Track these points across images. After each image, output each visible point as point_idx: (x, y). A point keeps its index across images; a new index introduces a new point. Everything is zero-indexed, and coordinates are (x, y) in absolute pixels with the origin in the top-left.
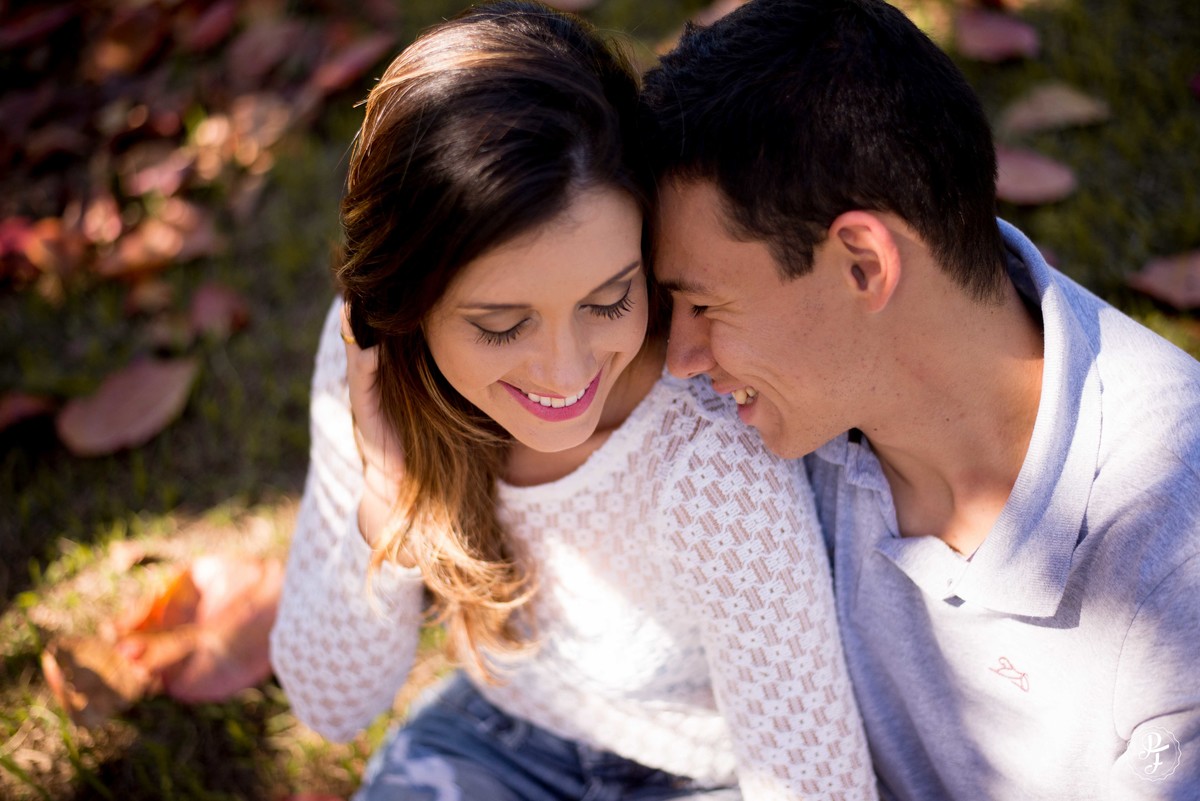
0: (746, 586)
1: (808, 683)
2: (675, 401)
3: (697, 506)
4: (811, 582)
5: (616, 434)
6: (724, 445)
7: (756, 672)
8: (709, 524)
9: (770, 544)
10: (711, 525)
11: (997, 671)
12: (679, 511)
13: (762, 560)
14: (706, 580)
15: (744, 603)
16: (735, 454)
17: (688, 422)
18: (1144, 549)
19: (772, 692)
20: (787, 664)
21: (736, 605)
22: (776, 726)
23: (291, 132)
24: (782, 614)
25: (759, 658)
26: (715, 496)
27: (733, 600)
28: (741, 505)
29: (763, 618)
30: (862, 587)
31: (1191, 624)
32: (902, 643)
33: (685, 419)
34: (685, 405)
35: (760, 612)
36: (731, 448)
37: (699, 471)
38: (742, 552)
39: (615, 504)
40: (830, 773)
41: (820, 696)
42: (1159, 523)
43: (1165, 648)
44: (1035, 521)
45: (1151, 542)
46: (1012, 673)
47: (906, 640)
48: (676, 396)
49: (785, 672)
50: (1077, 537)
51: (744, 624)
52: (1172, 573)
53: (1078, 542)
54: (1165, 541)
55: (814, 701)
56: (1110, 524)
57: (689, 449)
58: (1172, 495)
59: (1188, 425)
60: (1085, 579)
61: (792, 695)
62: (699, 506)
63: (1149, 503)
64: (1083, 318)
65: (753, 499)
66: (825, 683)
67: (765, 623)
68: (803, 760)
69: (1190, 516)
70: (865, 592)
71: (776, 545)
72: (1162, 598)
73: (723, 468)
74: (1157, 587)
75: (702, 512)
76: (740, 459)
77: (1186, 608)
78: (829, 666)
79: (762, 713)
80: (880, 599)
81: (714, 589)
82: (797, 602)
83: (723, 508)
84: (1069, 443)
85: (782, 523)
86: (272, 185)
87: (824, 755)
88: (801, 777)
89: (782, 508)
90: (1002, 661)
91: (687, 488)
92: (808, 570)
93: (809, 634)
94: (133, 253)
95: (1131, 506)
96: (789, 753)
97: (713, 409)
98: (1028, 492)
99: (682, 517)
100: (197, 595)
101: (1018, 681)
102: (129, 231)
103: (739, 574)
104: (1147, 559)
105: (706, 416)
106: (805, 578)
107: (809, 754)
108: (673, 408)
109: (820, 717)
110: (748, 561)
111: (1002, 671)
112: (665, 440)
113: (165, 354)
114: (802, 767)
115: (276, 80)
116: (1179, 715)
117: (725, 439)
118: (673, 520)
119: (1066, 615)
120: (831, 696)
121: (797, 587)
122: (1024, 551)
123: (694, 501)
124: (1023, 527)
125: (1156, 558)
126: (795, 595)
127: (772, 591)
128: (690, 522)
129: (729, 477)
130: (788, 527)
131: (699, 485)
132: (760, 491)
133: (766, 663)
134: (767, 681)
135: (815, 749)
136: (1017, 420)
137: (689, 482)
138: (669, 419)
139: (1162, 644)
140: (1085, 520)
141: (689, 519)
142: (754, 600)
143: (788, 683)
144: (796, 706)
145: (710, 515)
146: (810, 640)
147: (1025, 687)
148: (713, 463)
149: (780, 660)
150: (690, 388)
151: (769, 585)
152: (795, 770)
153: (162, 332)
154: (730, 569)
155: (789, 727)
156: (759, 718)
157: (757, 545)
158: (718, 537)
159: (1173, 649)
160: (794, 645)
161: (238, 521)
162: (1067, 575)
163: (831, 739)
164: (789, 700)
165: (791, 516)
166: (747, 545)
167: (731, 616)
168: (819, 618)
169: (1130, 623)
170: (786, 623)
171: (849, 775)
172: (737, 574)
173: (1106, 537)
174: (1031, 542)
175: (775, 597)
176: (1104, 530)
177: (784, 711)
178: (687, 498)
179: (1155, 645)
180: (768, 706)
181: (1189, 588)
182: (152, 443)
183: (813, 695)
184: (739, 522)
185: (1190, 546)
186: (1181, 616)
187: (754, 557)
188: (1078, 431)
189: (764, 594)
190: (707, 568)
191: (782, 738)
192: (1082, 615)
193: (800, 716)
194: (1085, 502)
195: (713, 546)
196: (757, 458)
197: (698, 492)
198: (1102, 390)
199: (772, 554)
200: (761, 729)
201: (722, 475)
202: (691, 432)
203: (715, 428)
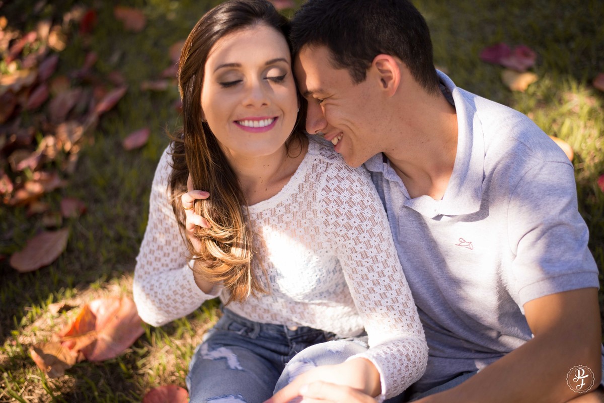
0: (356, 224)
1: (385, 264)
2: (315, 160)
3: (333, 196)
4: (382, 222)
5: (293, 177)
6: (339, 171)
7: (363, 262)
8: (338, 202)
9: (364, 206)
10: (339, 202)
11: (459, 245)
12: (326, 200)
13: (361, 213)
14: (339, 225)
15: (356, 232)
16: (344, 173)
17: (323, 166)
18: (509, 174)
19: (370, 270)
20: (376, 256)
21: (352, 234)
22: (374, 284)
23: (86, 134)
24: (372, 235)
25: (364, 255)
26: (339, 190)
27: (351, 231)
28: (350, 192)
29: (364, 237)
30: (400, 224)
31: (531, 196)
32: (421, 243)
33: (321, 165)
34: (320, 160)
35: (363, 235)
36: (342, 171)
37: (331, 182)
38: (353, 211)
39: (294, 208)
40: (398, 302)
41: (390, 269)
42: (513, 163)
43: (523, 208)
44: (465, 177)
45: (511, 170)
46: (465, 244)
47: (423, 242)
48: (316, 158)
49: (375, 260)
50: (482, 179)
51: (357, 241)
52: (521, 179)
53: (483, 180)
54: (516, 169)
55: (388, 272)
56: (494, 169)
57: (325, 174)
58: (515, 152)
59: (516, 128)
60: (488, 195)
61: (379, 270)
62: (334, 195)
63: (507, 157)
64: (468, 100)
65: (354, 189)
66: (392, 264)
67: (365, 239)
68: (386, 297)
69: (524, 158)
70: (402, 226)
71: (366, 207)
72: (519, 190)
73: (340, 179)
74: (517, 186)
75: (335, 198)
76: (346, 175)
77: (528, 190)
78: (393, 258)
79: (368, 279)
80: (408, 226)
81: (343, 229)
82: (377, 230)
83: (343, 194)
84: (472, 145)
85: (367, 198)
86: (82, 156)
87: (395, 294)
88: (386, 304)
89: (367, 192)
90: (461, 240)
91: (327, 189)
92: (380, 217)
93: (383, 243)
94: (22, 195)
95: (501, 160)
96: (380, 295)
97: (332, 159)
98: (460, 165)
99: (327, 201)
100: (94, 317)
101: (468, 246)
102: (18, 187)
103: (353, 220)
104: (511, 177)
105: (330, 162)
106: (380, 220)
107: (388, 294)
108: (315, 162)
109: (391, 278)
110: (356, 214)
111: (461, 244)
112: (314, 175)
113: (52, 229)
114: (386, 300)
115: (73, 115)
116: (533, 231)
117: (339, 169)
118: (324, 204)
119: (482, 214)
120: (395, 270)
121: (377, 224)
122: (463, 189)
123: (331, 194)
124: (461, 179)
125: (514, 176)
126: (376, 227)
127: (367, 225)
128: (331, 202)
129: (343, 182)
130: (370, 200)
131: (332, 187)
132: (356, 186)
133: (367, 257)
134: (368, 265)
135: (391, 292)
136: (451, 141)
137: (328, 187)
138: (314, 167)
139: (522, 206)
140: (484, 172)
141: (330, 201)
142: (360, 230)
143: (377, 265)
144: (381, 274)
145: (338, 198)
146: (384, 246)
147: (472, 248)
148: (336, 178)
149: (373, 255)
150: (321, 154)
151: (365, 223)
152: (383, 302)
153: (47, 221)
154: (349, 219)
155: (379, 284)
156: (367, 282)
157: (358, 207)
158: (343, 206)
159: (526, 207)
160: (378, 248)
161: (103, 288)
162: (481, 194)
163: (397, 288)
164: (378, 272)
165: (371, 195)
166: (355, 208)
167: (351, 239)
168: (387, 237)
169: (509, 202)
170: (374, 239)
171: (406, 303)
172: (352, 220)
173: (493, 175)
174: (465, 185)
175: (368, 228)
176: (492, 173)
177: (376, 277)
178: (328, 193)
179: (519, 207)
180: (370, 275)
181: (528, 183)
182: (55, 263)
183: (388, 269)
184: (350, 199)
185: (526, 168)
186: (527, 194)
187: (358, 212)
188: (474, 140)
189: (364, 227)
190: (340, 220)
191: (377, 289)
192: (490, 210)
193: (383, 278)
194: (482, 167)
195: (341, 210)
196: (353, 174)
197: (332, 190)
198: (481, 123)
199: (365, 210)
200: (368, 286)
201: (340, 182)
202: (325, 169)
203: (335, 165)
